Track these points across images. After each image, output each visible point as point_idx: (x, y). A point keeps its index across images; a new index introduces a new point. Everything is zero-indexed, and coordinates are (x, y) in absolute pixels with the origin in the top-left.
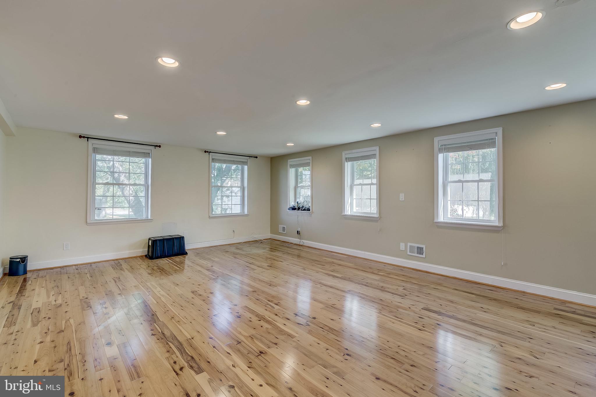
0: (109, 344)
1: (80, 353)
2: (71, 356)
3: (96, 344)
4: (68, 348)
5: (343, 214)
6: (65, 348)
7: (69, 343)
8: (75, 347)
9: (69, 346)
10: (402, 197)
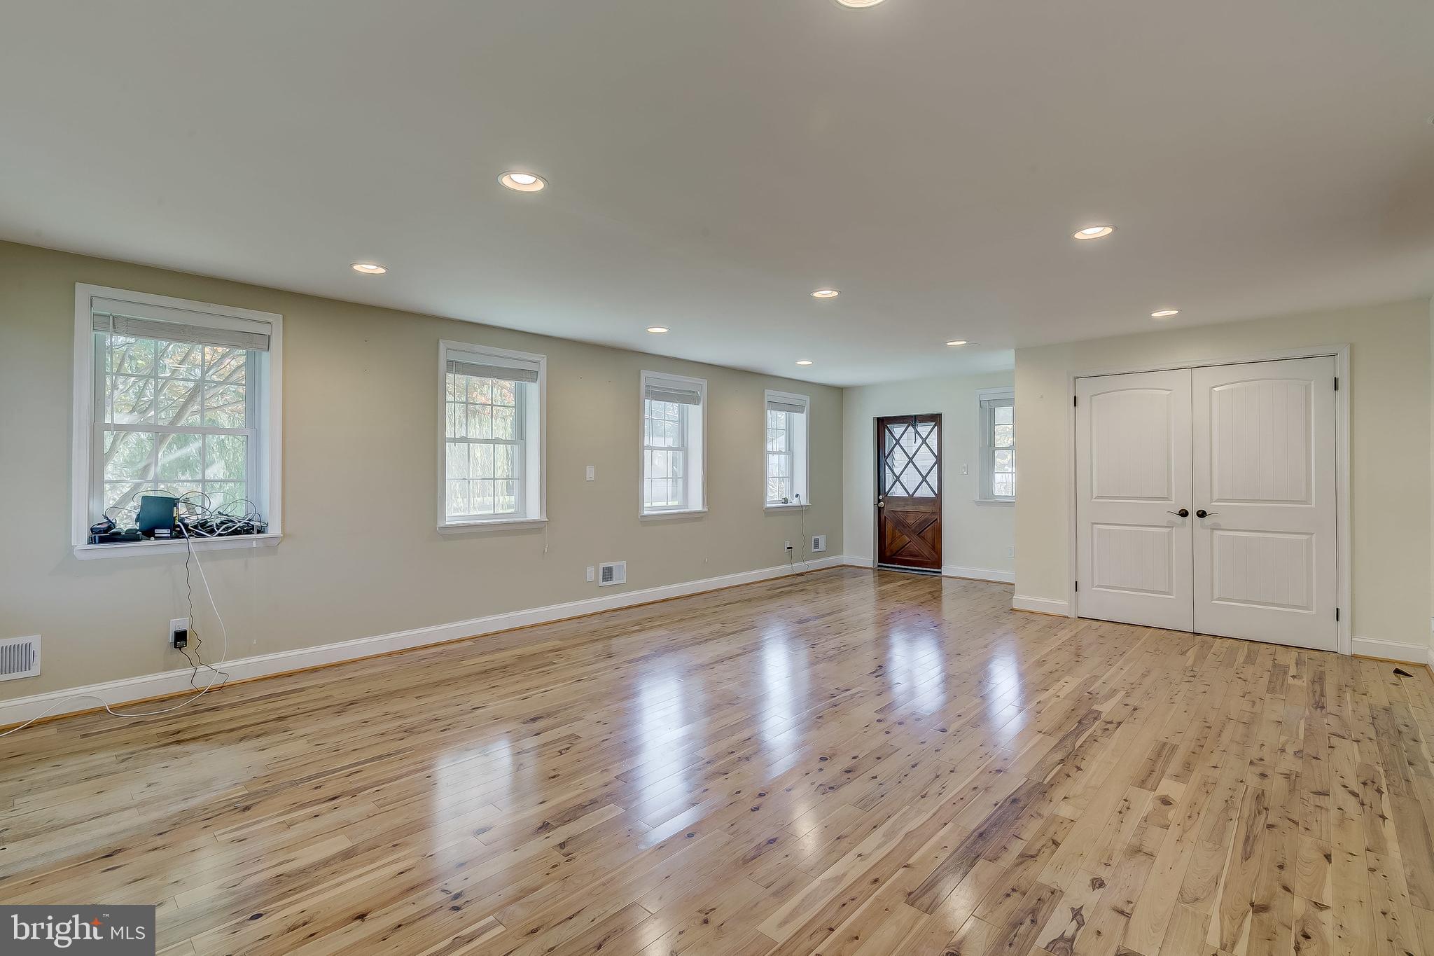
0: (1166, 802)
1: (1231, 820)
2: (1250, 827)
3: (1190, 817)
4: (1252, 846)
5: (441, 524)
6: (1258, 848)
7: (1247, 856)
8: (1235, 837)
9: (1248, 849)
10: (590, 473)
